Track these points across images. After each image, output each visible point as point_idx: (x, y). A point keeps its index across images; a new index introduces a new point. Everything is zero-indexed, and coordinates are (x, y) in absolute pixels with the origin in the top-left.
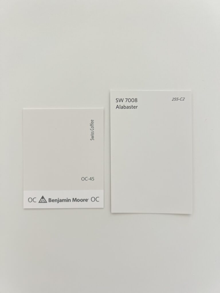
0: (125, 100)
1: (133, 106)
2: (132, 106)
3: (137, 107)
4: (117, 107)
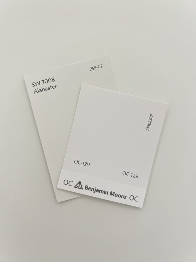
0: (41, 82)
2: (51, 87)
3: (55, 86)
4: (35, 91)
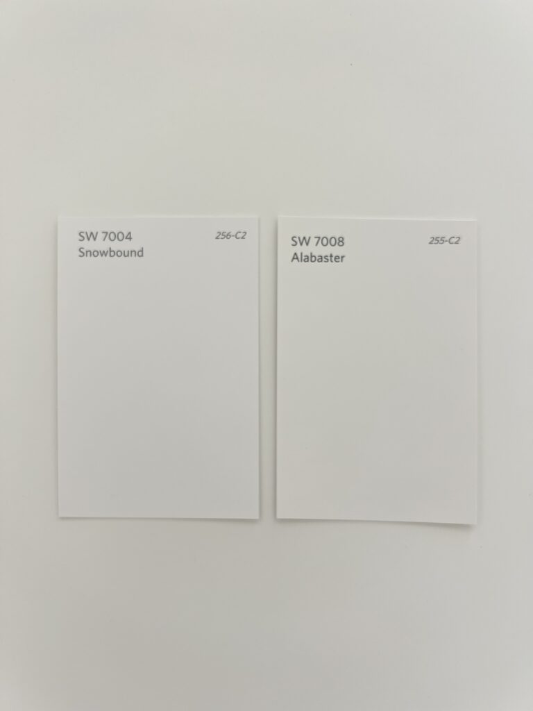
0: (313, 241)
1: (334, 255)
2: (331, 256)
3: (342, 257)
4: (295, 257)
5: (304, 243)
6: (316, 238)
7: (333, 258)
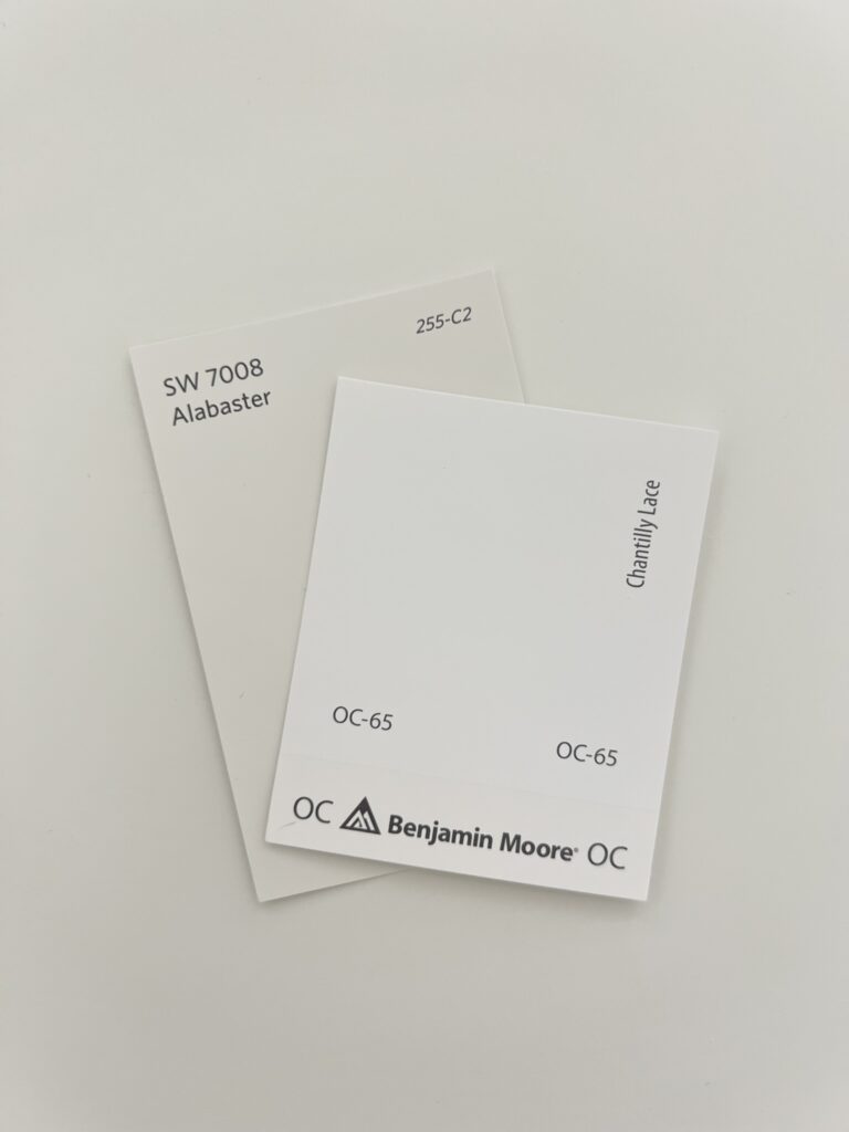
0: (205, 379)
1: (250, 395)
2: (245, 398)
3: (266, 395)
4: (178, 415)
5: (189, 385)
6: (208, 371)
7: (249, 402)
